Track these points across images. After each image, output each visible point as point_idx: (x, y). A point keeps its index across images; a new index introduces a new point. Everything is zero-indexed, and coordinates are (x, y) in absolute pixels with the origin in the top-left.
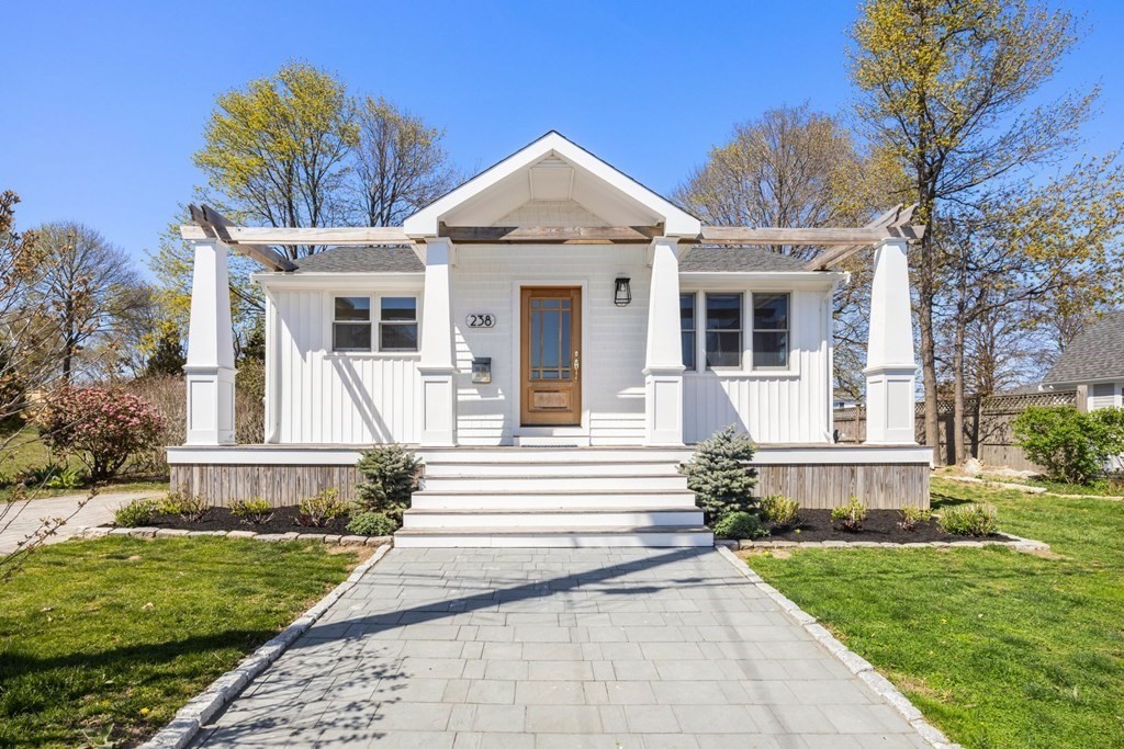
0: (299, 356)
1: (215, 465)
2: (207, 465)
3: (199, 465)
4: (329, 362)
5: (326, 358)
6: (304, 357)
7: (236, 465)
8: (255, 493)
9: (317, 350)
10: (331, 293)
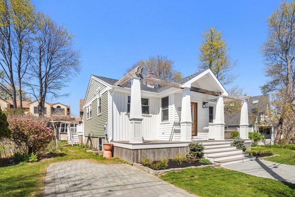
0: (119, 113)
1: (144, 149)
2: (142, 149)
3: (140, 149)
4: (127, 116)
5: (126, 114)
6: (120, 114)
7: (150, 149)
8: (154, 157)
9: (124, 112)
10: (127, 94)
